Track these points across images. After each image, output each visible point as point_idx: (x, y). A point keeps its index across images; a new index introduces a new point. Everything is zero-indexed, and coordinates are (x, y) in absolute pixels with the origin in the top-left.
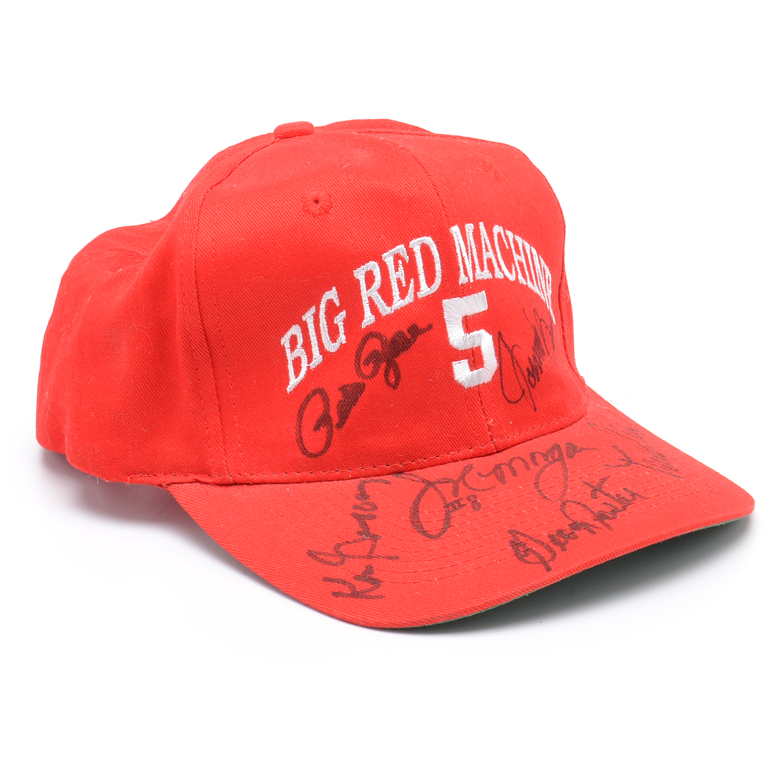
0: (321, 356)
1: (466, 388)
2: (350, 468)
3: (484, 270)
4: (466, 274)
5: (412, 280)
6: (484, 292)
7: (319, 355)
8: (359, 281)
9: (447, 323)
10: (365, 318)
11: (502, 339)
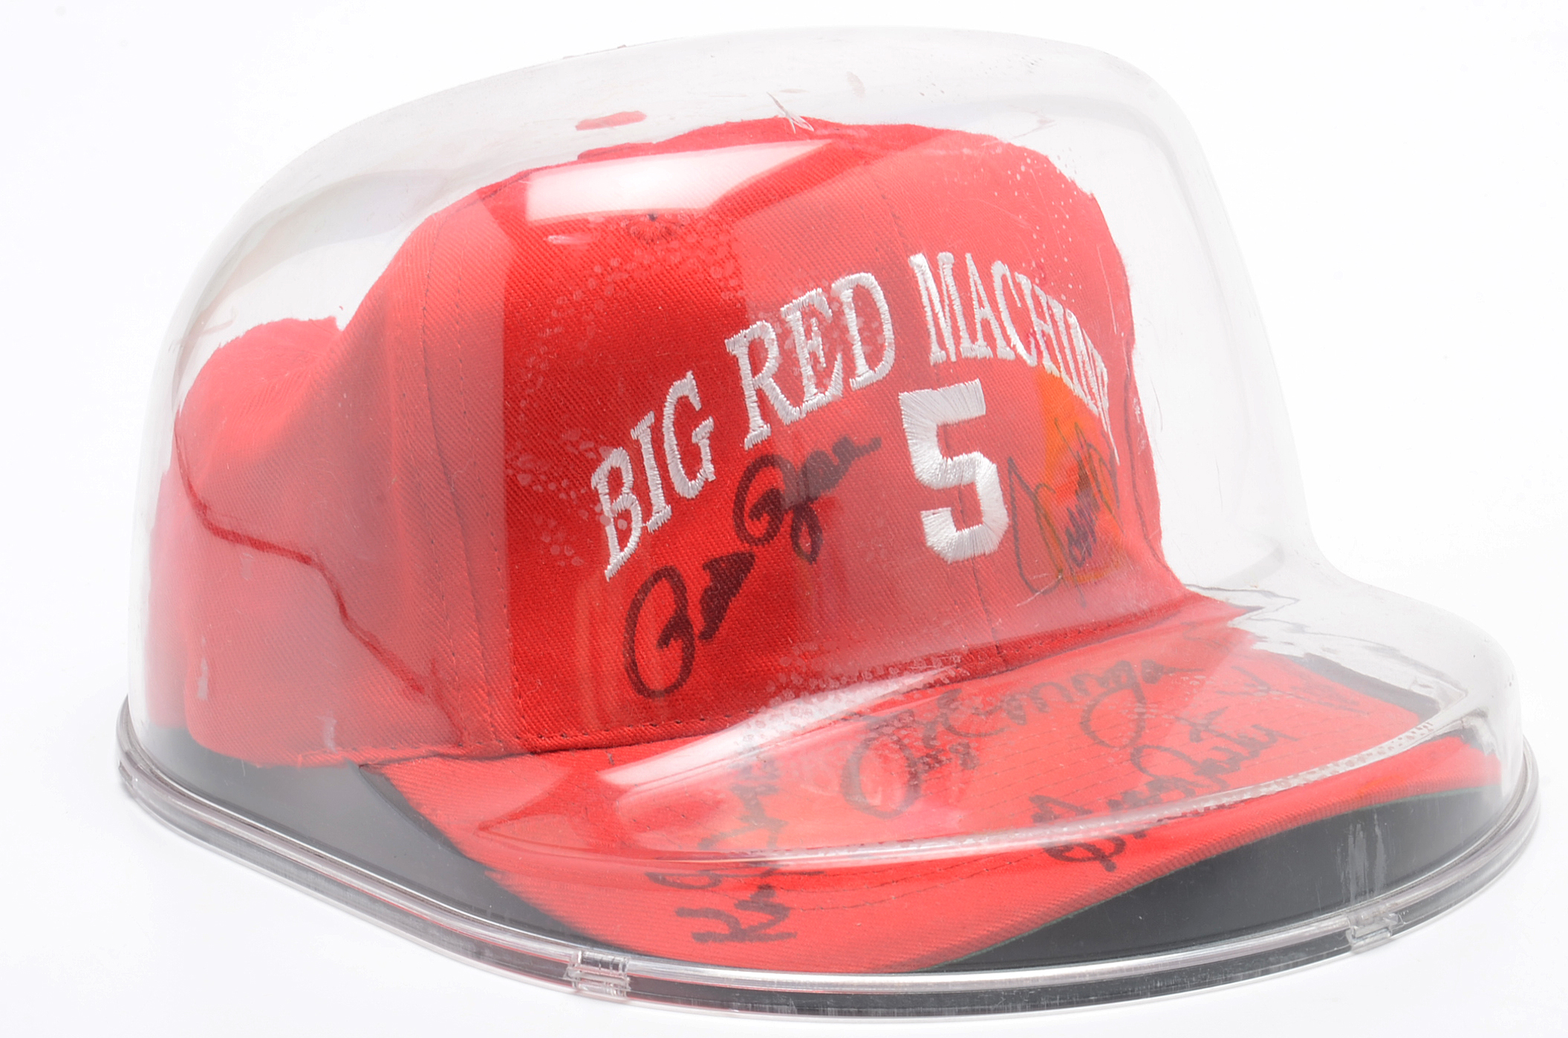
0: (669, 508)
1: (949, 563)
2: (729, 714)
3: (977, 340)
4: (942, 345)
5: (839, 356)
6: (977, 381)
7: (664, 505)
8: (737, 359)
9: (909, 437)
10: (751, 431)
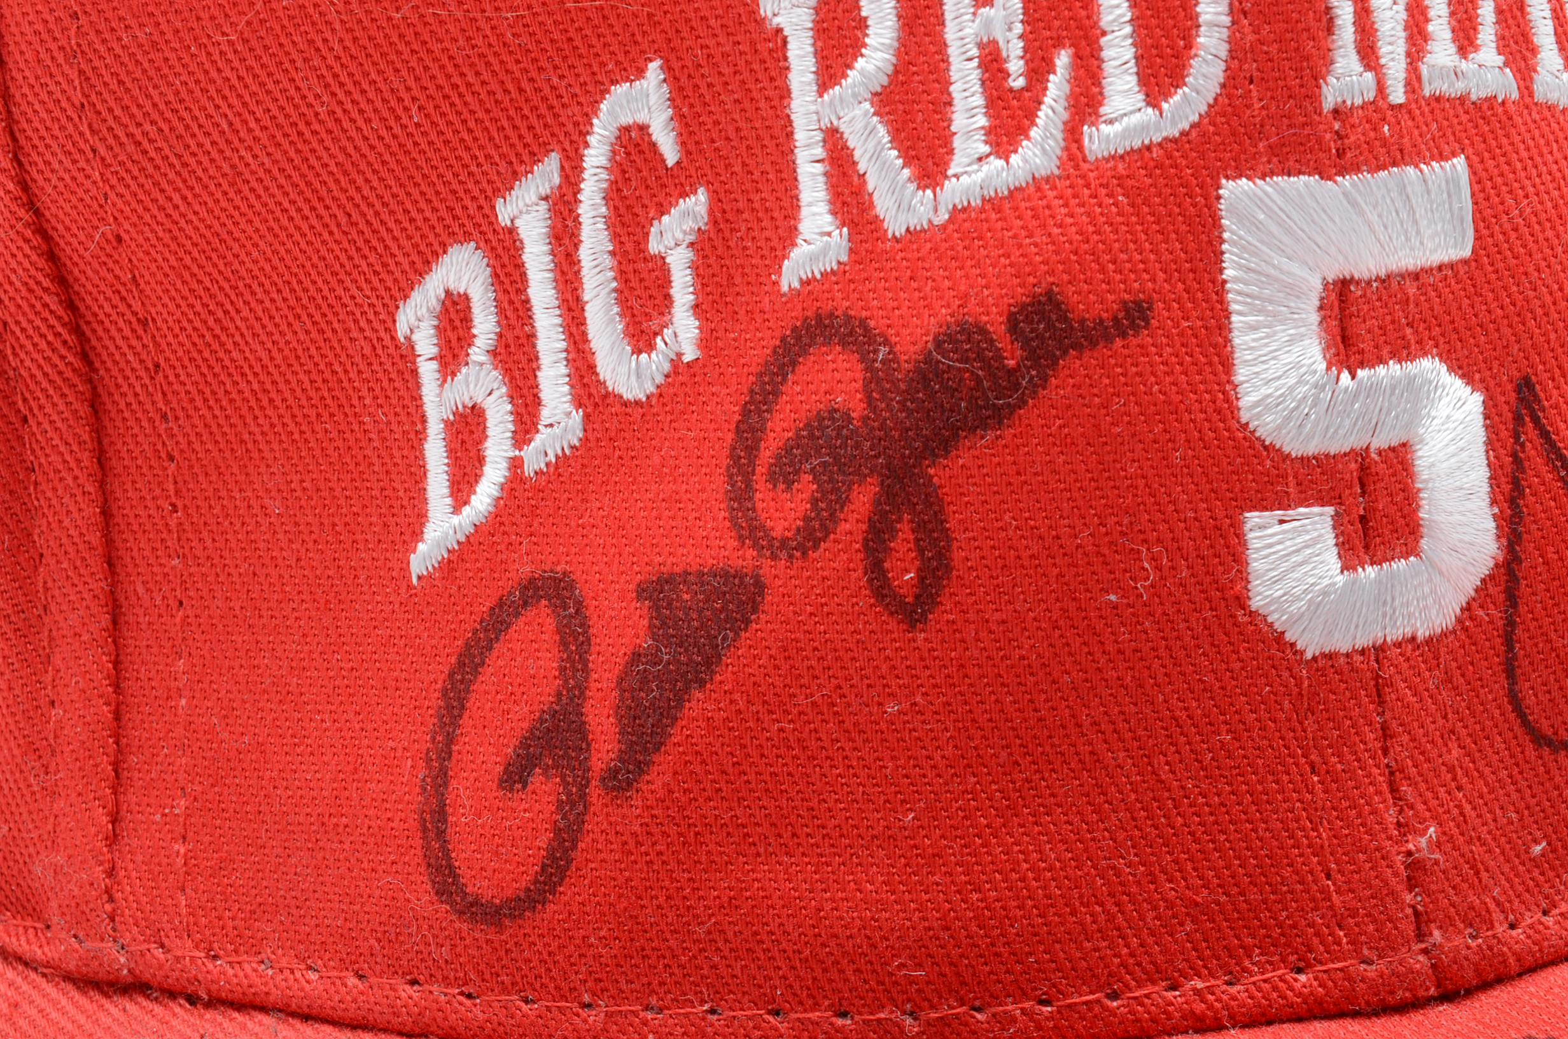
0: (577, 417)
1: (1309, 655)
2: (653, 1001)
3: (1476, 48)
4: (1368, 52)
5: (1063, 60)
6: (1459, 163)
7: (568, 407)
8: (785, 42)
9: (1234, 307)
10: (799, 241)
11: (1536, 421)
